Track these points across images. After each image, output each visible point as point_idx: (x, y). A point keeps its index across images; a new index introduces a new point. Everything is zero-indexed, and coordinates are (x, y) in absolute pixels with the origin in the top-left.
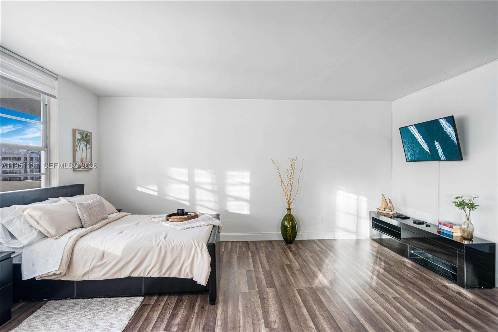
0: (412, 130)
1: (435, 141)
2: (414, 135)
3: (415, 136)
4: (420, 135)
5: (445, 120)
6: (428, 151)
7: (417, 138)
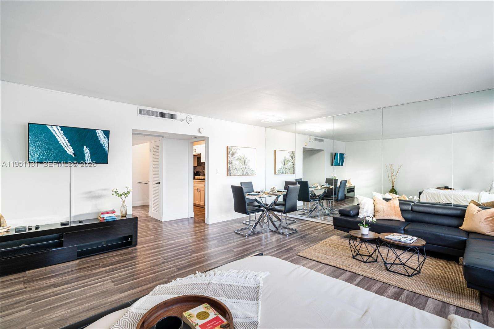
0: (54, 131)
1: (85, 147)
2: (56, 135)
3: (57, 137)
4: (65, 138)
6: (72, 154)
7: (59, 140)
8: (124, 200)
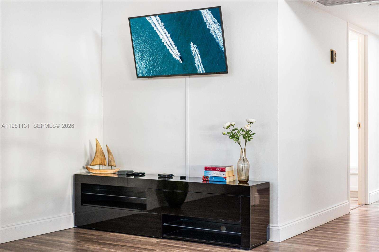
0: (154, 24)
1: (192, 44)
2: (157, 31)
3: (159, 34)
4: (167, 33)
5: (210, 12)
6: (178, 58)
7: (161, 37)
8: (243, 148)
